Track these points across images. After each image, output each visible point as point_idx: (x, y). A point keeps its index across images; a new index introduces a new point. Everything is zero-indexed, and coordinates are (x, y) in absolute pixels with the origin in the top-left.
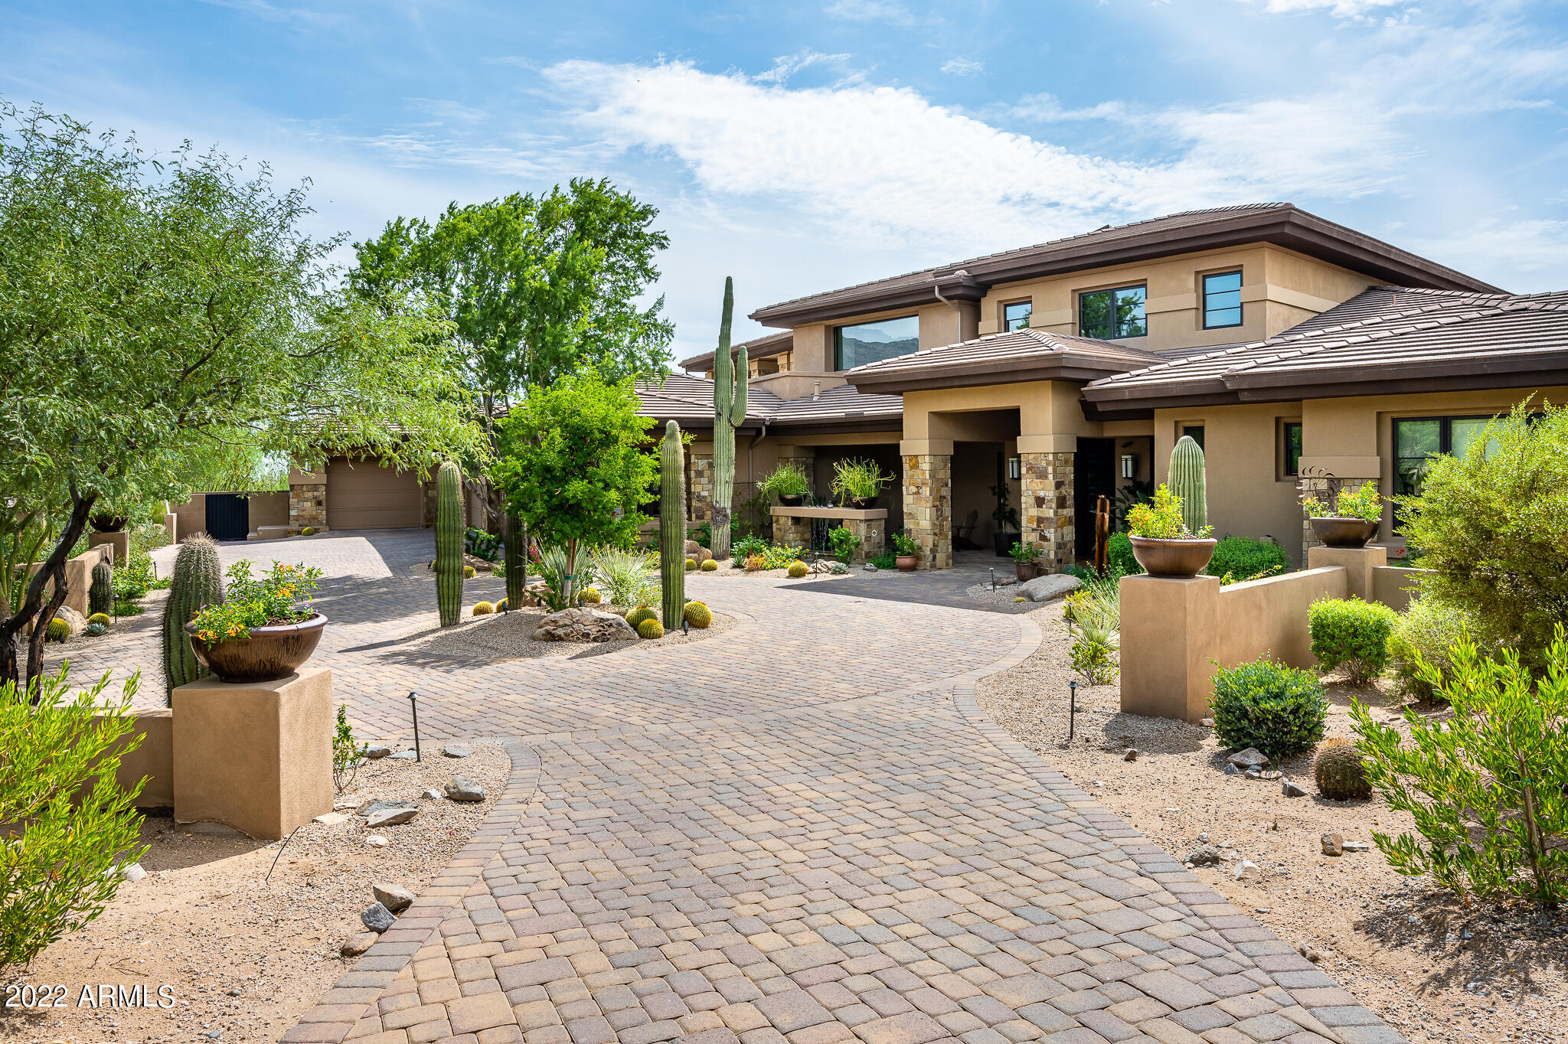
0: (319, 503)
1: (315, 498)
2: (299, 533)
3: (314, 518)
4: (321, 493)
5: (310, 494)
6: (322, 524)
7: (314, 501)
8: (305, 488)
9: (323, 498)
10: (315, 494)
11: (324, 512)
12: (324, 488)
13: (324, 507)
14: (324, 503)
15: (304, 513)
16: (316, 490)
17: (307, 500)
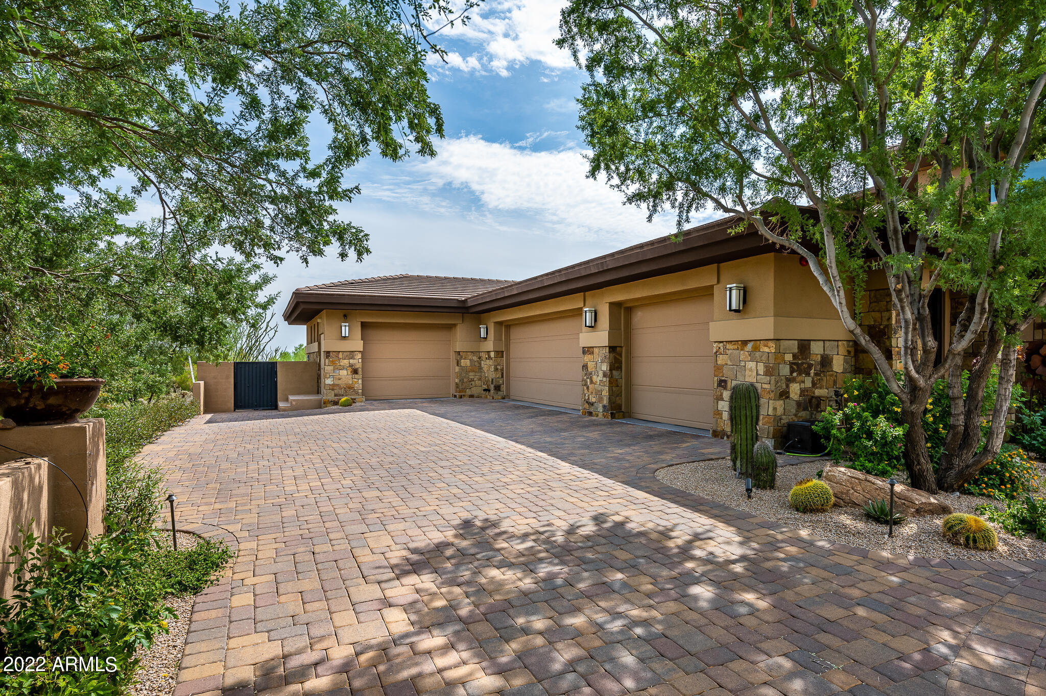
0: (355, 372)
1: (351, 366)
2: (336, 403)
3: (350, 387)
4: (357, 361)
5: (345, 362)
6: (357, 393)
7: (350, 370)
8: (340, 355)
9: (359, 365)
10: (352, 361)
11: (360, 381)
12: (359, 356)
13: (360, 376)
14: (360, 371)
15: (339, 382)
16: (352, 358)
17: (343, 368)
